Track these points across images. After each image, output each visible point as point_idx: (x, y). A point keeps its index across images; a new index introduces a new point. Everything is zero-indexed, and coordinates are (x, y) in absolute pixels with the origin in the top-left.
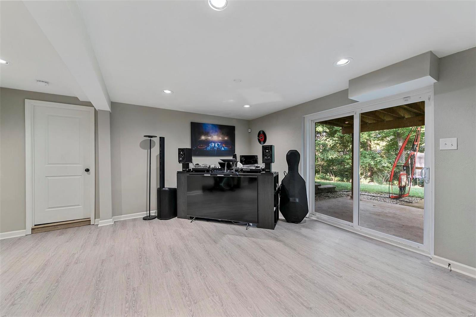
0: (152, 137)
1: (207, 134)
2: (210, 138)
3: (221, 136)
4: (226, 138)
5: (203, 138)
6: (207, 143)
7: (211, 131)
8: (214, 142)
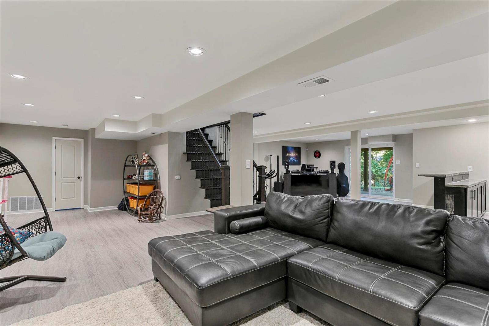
0: (271, 155)
1: (289, 153)
2: (290, 155)
3: (295, 153)
4: (297, 155)
5: (288, 155)
6: (289, 157)
7: (291, 151)
8: (292, 157)
